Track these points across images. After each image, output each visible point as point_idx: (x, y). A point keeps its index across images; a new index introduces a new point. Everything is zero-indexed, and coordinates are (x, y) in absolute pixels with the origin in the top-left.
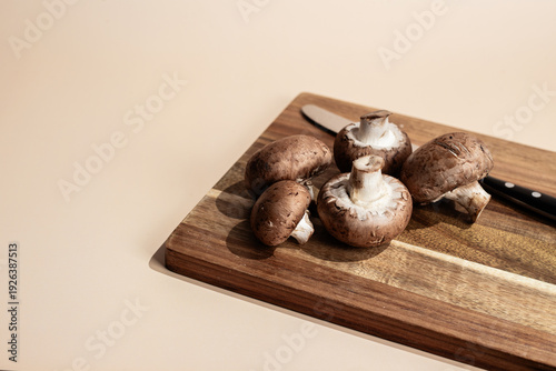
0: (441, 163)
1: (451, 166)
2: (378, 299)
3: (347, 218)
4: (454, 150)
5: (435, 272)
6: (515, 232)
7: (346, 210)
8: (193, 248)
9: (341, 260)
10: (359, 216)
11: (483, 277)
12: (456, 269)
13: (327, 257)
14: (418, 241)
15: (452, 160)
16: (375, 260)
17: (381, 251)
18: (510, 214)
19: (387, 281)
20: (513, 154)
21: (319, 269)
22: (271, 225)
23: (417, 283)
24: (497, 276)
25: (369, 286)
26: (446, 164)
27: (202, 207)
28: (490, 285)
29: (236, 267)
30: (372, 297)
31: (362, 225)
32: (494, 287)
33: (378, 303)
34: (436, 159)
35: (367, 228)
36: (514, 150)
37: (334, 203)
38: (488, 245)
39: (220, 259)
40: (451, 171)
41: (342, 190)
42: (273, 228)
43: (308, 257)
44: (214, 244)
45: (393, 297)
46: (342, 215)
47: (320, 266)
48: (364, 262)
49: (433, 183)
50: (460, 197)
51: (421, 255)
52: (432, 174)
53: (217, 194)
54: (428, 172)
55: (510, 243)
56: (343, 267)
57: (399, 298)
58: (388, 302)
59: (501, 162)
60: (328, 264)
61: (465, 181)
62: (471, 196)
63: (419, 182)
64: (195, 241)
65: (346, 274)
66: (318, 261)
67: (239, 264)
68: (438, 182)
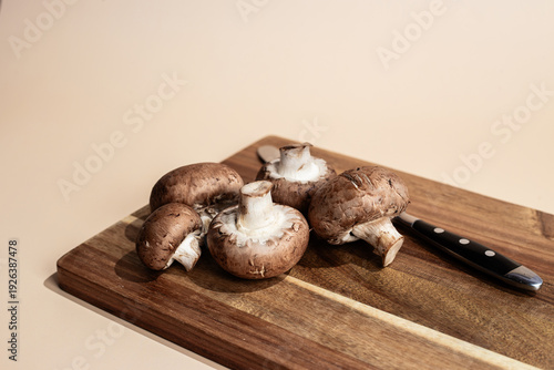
0: (340, 195)
1: (349, 198)
2: (241, 331)
3: (226, 244)
4: (357, 182)
5: (318, 310)
6: (429, 279)
7: (227, 236)
8: (81, 267)
9: (224, 291)
10: (238, 242)
11: (370, 321)
12: (344, 309)
13: (210, 287)
14: (315, 280)
15: (351, 192)
16: (258, 294)
17: (270, 285)
18: (433, 262)
19: (261, 315)
20: (466, 204)
21: (195, 297)
22: (148, 245)
23: (292, 320)
24: (385, 320)
25: (241, 318)
26: (345, 196)
27: (111, 231)
28: (374, 330)
29: (113, 287)
30: (236, 328)
31: (240, 252)
32: (376, 331)
33: (240, 335)
34: (336, 190)
35: (245, 256)
36: (470, 200)
37: (219, 228)
38: (391, 289)
39: (101, 279)
40: (349, 204)
41: (232, 216)
42: (149, 249)
43: (191, 285)
44: (103, 265)
45: (258, 330)
46: (223, 240)
47: (198, 294)
48: (247, 294)
49: (331, 215)
50: (368, 235)
51: (312, 293)
52: (330, 205)
53: (131, 220)
54: (327, 204)
55: (417, 289)
56: (222, 297)
57: (265, 332)
58: (252, 335)
59: (449, 210)
60: (208, 293)
61: (365, 216)
62: (378, 235)
63: (319, 216)
64: (86, 261)
65: (221, 304)
66: (198, 289)
67: (118, 285)
68: (336, 215)
